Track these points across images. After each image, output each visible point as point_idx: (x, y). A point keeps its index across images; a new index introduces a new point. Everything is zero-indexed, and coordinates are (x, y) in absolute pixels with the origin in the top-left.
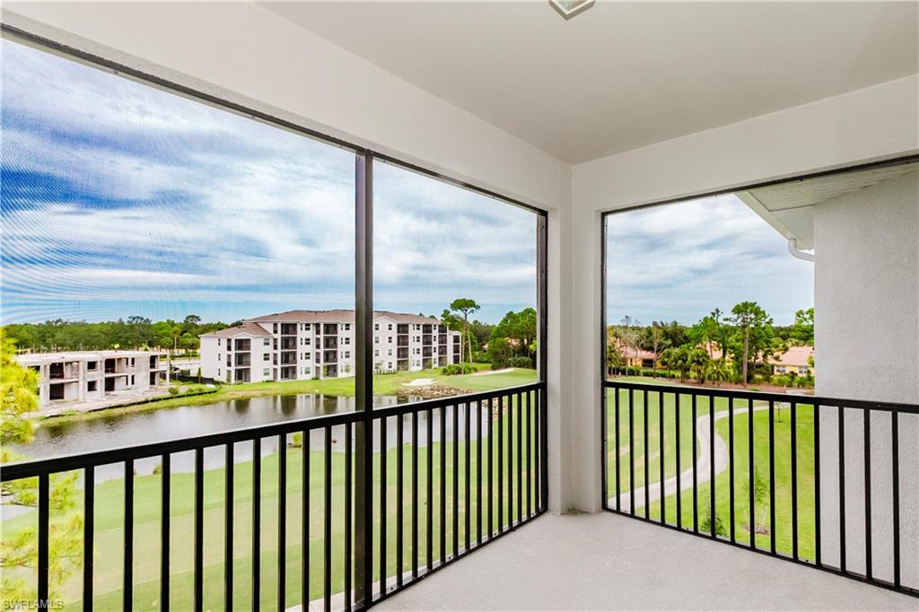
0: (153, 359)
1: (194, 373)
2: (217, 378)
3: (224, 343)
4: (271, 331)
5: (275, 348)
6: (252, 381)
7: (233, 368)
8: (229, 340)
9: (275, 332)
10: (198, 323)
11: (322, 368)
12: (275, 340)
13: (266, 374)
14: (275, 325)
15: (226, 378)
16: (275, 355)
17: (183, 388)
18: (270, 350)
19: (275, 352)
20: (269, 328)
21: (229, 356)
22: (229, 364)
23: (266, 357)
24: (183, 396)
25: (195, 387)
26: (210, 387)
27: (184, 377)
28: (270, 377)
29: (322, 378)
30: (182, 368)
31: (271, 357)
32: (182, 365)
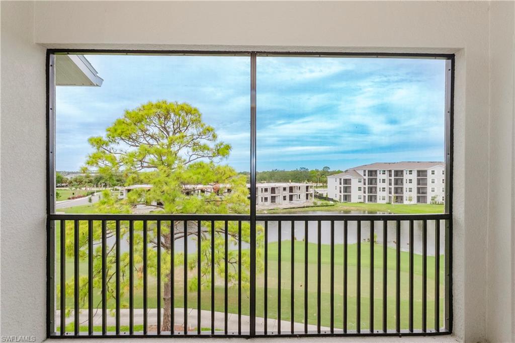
0: (307, 187)
1: (325, 195)
2: (335, 199)
3: (338, 180)
4: (363, 175)
5: (365, 184)
6: (352, 202)
7: (342, 194)
8: (340, 179)
9: (365, 175)
10: (329, 170)
11: (393, 198)
12: (365, 180)
13: (360, 198)
14: (365, 171)
15: (339, 199)
16: (365, 188)
17: (319, 202)
18: (361, 185)
19: (365, 186)
20: (362, 173)
21: (340, 187)
22: (340, 192)
23: (360, 189)
24: (319, 206)
25: (324, 202)
26: (332, 203)
27: (320, 197)
28: (362, 200)
29: (392, 203)
30: (320, 192)
31: (362, 189)
32: (320, 191)
